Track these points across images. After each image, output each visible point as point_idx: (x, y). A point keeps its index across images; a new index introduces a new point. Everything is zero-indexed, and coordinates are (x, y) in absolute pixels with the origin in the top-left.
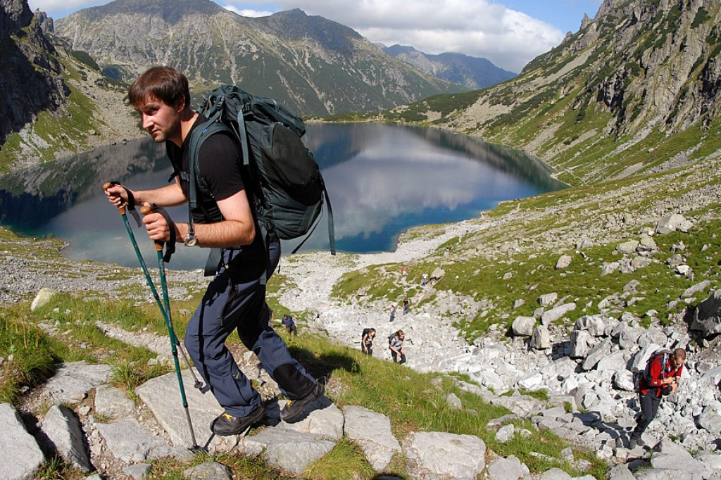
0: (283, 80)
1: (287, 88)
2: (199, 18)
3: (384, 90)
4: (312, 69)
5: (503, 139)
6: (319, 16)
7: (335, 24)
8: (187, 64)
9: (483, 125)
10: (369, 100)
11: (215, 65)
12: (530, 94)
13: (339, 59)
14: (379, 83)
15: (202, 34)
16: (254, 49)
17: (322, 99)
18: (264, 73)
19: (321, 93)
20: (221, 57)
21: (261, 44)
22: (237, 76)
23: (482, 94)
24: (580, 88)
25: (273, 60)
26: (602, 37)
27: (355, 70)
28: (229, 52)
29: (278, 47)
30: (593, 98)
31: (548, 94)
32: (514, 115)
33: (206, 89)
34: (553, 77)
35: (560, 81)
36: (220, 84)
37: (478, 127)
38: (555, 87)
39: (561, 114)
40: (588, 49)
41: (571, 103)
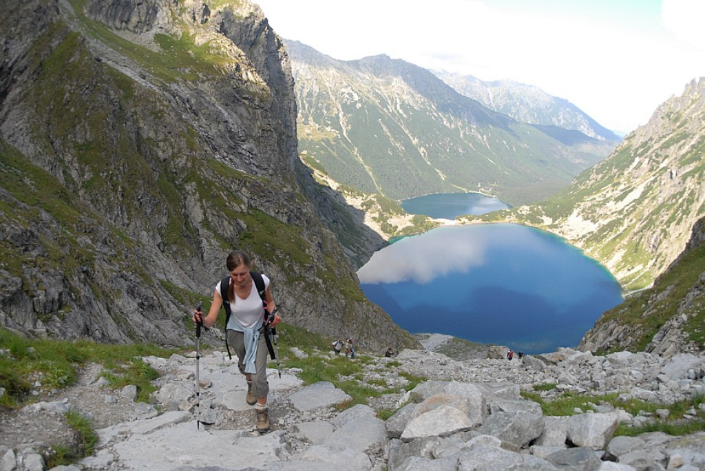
0: (385, 128)
1: (389, 137)
2: (303, 64)
3: (462, 132)
4: (404, 115)
5: (595, 254)
6: (400, 59)
7: (414, 67)
8: (300, 108)
9: (582, 238)
10: (451, 144)
11: (325, 112)
12: (607, 217)
13: (423, 103)
14: (457, 126)
15: (308, 80)
16: (356, 98)
17: (416, 144)
18: (368, 122)
19: (414, 139)
20: (329, 104)
21: (360, 91)
22: (345, 123)
23: (576, 206)
24: (636, 223)
25: (373, 107)
26: (651, 170)
27: (438, 114)
28: (334, 99)
29: (373, 93)
30: (643, 240)
31: (618, 222)
32: (599, 235)
33: (322, 136)
34: (621, 205)
35: (625, 212)
36: (333, 130)
37: (579, 239)
38: (622, 216)
39: (625, 242)
40: (642, 183)
41: (631, 234)
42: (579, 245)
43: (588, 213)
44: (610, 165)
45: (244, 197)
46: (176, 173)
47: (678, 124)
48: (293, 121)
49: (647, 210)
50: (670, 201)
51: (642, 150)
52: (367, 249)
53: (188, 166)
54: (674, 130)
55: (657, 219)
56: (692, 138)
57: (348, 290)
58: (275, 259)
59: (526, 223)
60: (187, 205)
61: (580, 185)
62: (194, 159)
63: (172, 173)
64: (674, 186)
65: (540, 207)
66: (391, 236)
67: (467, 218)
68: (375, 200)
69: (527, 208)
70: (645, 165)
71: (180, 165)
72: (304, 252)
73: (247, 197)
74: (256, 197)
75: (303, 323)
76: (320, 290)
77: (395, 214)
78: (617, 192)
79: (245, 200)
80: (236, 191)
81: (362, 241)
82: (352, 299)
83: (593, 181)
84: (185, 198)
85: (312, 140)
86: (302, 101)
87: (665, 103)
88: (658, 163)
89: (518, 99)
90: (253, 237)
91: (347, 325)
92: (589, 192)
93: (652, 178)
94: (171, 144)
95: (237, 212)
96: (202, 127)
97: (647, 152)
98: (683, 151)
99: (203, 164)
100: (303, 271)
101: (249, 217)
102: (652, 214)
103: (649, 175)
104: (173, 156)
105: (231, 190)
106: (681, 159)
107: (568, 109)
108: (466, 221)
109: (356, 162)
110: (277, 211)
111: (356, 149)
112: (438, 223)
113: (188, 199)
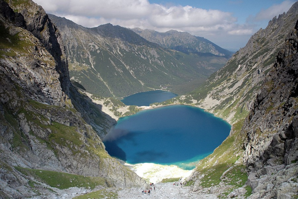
0: (112, 62)
1: (115, 66)
2: (68, 31)
3: (150, 61)
4: (121, 55)
5: (220, 115)
6: (118, 26)
7: (125, 29)
8: (68, 55)
9: (213, 108)
10: (146, 67)
11: (82, 56)
12: (225, 97)
14: (148, 58)
15: (71, 39)
16: (97, 48)
17: (128, 69)
18: (104, 60)
19: (127, 66)
20: (84, 52)
21: (99, 44)
22: (92, 61)
23: (208, 93)
24: (241, 98)
25: (105, 52)
26: (247, 71)
27: (138, 53)
28: (86, 49)
29: (105, 45)
30: (245, 106)
31: (231, 99)
32: (221, 106)
33: (81, 68)
34: (232, 90)
35: (234, 93)
36: (86, 65)
37: (211, 109)
38: (232, 95)
39: (235, 108)
40: (242, 78)
41: (238, 104)
42: (211, 112)
43: (215, 96)
44: (225, 70)
45: (49, 117)
46: (13, 109)
47: (263, 44)
48: (67, 69)
49: (246, 91)
50: (258, 85)
51: (242, 60)
52: (108, 125)
53: (19, 105)
54: (260, 48)
55: (251, 95)
56: (271, 51)
57: (100, 154)
58: (66, 145)
59: (184, 103)
60: (21, 124)
61: (211, 82)
62: (22, 102)
63: (10, 109)
64: (261, 77)
65: (190, 95)
66: (119, 117)
67: (155, 104)
68: (110, 101)
69: (184, 96)
70: (244, 68)
71: (14, 105)
72: (79, 139)
73: (50, 117)
74: (54, 116)
75: (81, 172)
76: (87, 156)
77: (120, 106)
78: (230, 83)
79: (49, 118)
80: (44, 115)
81: (105, 122)
82: (102, 157)
83: (217, 79)
84: (19, 121)
85: (76, 71)
86: (69, 51)
87: (255, 34)
88: (251, 66)
89: (178, 40)
90: (55, 136)
91: (101, 170)
92: (215, 85)
93: (248, 75)
94: (8, 95)
95: (46, 125)
96: (23, 83)
97: (245, 62)
98: (266, 59)
99: (26, 104)
100: (79, 149)
101: (52, 127)
102: (249, 92)
103: (246, 73)
104: (10, 101)
105: (42, 115)
106: (264, 63)
107: (204, 42)
108: (155, 106)
109: (99, 81)
110: (64, 121)
111: (99, 74)
112: (141, 109)
113: (21, 122)
